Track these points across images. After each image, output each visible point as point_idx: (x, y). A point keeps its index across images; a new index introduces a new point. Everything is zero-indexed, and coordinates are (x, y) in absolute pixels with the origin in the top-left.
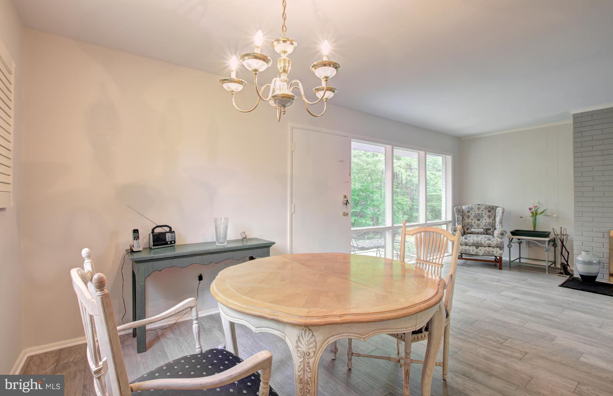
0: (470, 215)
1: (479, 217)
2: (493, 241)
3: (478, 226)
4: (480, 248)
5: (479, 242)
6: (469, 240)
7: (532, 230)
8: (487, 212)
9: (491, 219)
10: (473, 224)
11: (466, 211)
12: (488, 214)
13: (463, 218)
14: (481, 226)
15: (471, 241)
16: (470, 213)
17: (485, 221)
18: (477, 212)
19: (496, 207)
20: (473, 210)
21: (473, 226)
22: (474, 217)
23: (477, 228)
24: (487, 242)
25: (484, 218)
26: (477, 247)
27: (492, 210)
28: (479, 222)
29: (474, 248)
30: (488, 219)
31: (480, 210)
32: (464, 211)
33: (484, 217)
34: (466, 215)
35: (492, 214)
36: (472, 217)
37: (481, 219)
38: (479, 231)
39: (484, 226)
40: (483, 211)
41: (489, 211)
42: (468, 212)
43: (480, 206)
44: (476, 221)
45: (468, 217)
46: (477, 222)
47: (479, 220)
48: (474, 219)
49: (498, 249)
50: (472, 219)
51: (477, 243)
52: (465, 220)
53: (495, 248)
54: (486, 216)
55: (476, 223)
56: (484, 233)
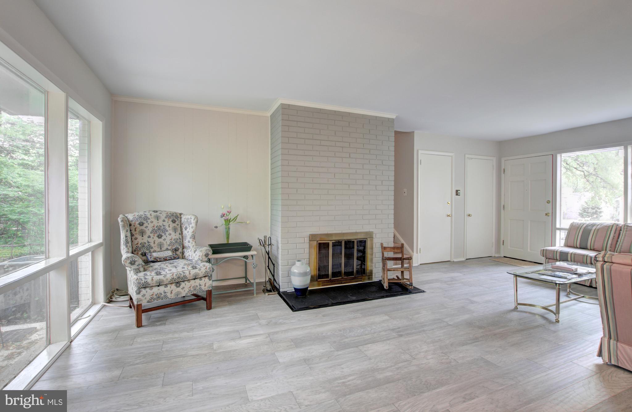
0: (145, 229)
1: (159, 232)
2: (200, 270)
3: (160, 246)
4: (183, 284)
5: (181, 274)
6: (165, 276)
7: (226, 242)
8: (170, 223)
9: (177, 233)
10: (152, 244)
11: (137, 223)
12: (172, 225)
13: (132, 235)
14: (165, 247)
15: (169, 277)
16: (145, 225)
17: (170, 237)
18: (156, 223)
19: (181, 214)
20: (149, 221)
21: (152, 248)
22: (151, 233)
23: (159, 250)
24: (193, 272)
25: (167, 233)
26: (178, 284)
27: (176, 218)
28: (161, 240)
29: (173, 286)
30: (173, 233)
31: (161, 221)
32: (133, 223)
33: (167, 231)
34: (138, 230)
35: (178, 225)
36: (148, 233)
37: (163, 234)
38: (166, 255)
39: (169, 245)
40: (164, 221)
41: (174, 222)
42: (141, 224)
43: (158, 214)
44: (156, 238)
45: (142, 233)
46: (158, 240)
47: (160, 237)
48: (152, 235)
49: (207, 279)
50: (149, 237)
51: (179, 277)
52: (136, 239)
53: (203, 279)
54: (171, 228)
55: (156, 243)
56: (175, 257)
